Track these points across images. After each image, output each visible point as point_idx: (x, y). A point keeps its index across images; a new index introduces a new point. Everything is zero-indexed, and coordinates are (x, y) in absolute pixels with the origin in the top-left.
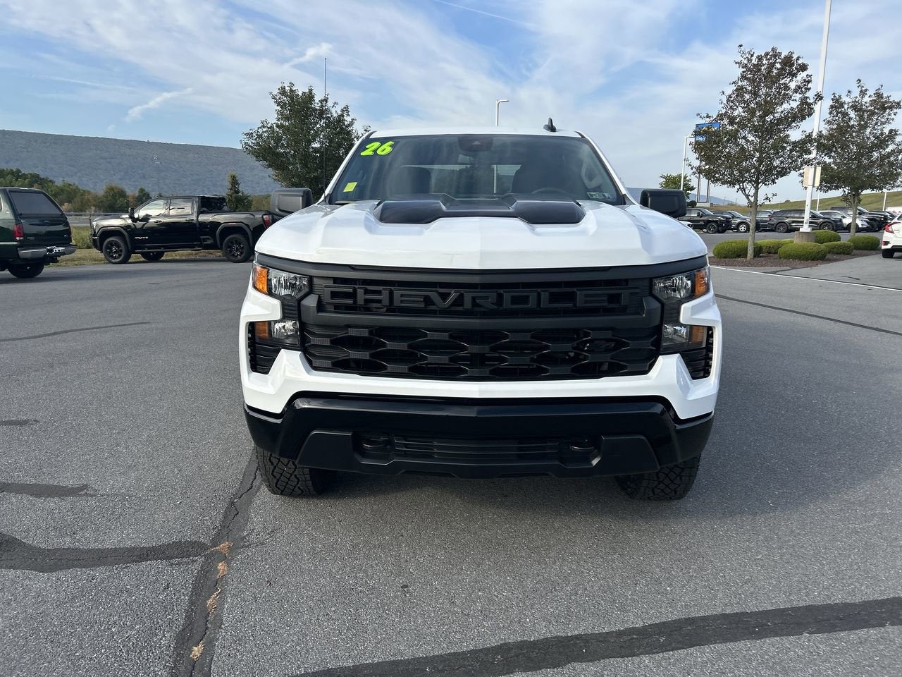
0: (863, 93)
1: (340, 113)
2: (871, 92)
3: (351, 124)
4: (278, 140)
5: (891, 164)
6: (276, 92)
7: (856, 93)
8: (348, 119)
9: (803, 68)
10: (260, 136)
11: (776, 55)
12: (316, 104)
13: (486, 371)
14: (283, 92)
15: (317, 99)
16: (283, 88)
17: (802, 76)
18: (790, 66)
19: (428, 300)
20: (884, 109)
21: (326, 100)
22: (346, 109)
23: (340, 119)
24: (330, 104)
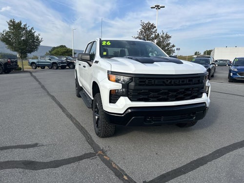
0: (163, 34)
1: (30, 29)
2: (165, 34)
3: (34, 33)
4: (9, 36)
5: (170, 50)
6: (8, 21)
7: (162, 34)
8: (33, 31)
9: (155, 27)
10: (3, 35)
11: (150, 24)
12: (22, 26)
13: (174, 99)
14: (11, 21)
15: (22, 24)
16: (11, 20)
17: (155, 29)
18: (153, 26)
19: (164, 82)
20: (168, 38)
21: (26, 25)
22: (32, 28)
23: (30, 31)
24: (27, 26)
